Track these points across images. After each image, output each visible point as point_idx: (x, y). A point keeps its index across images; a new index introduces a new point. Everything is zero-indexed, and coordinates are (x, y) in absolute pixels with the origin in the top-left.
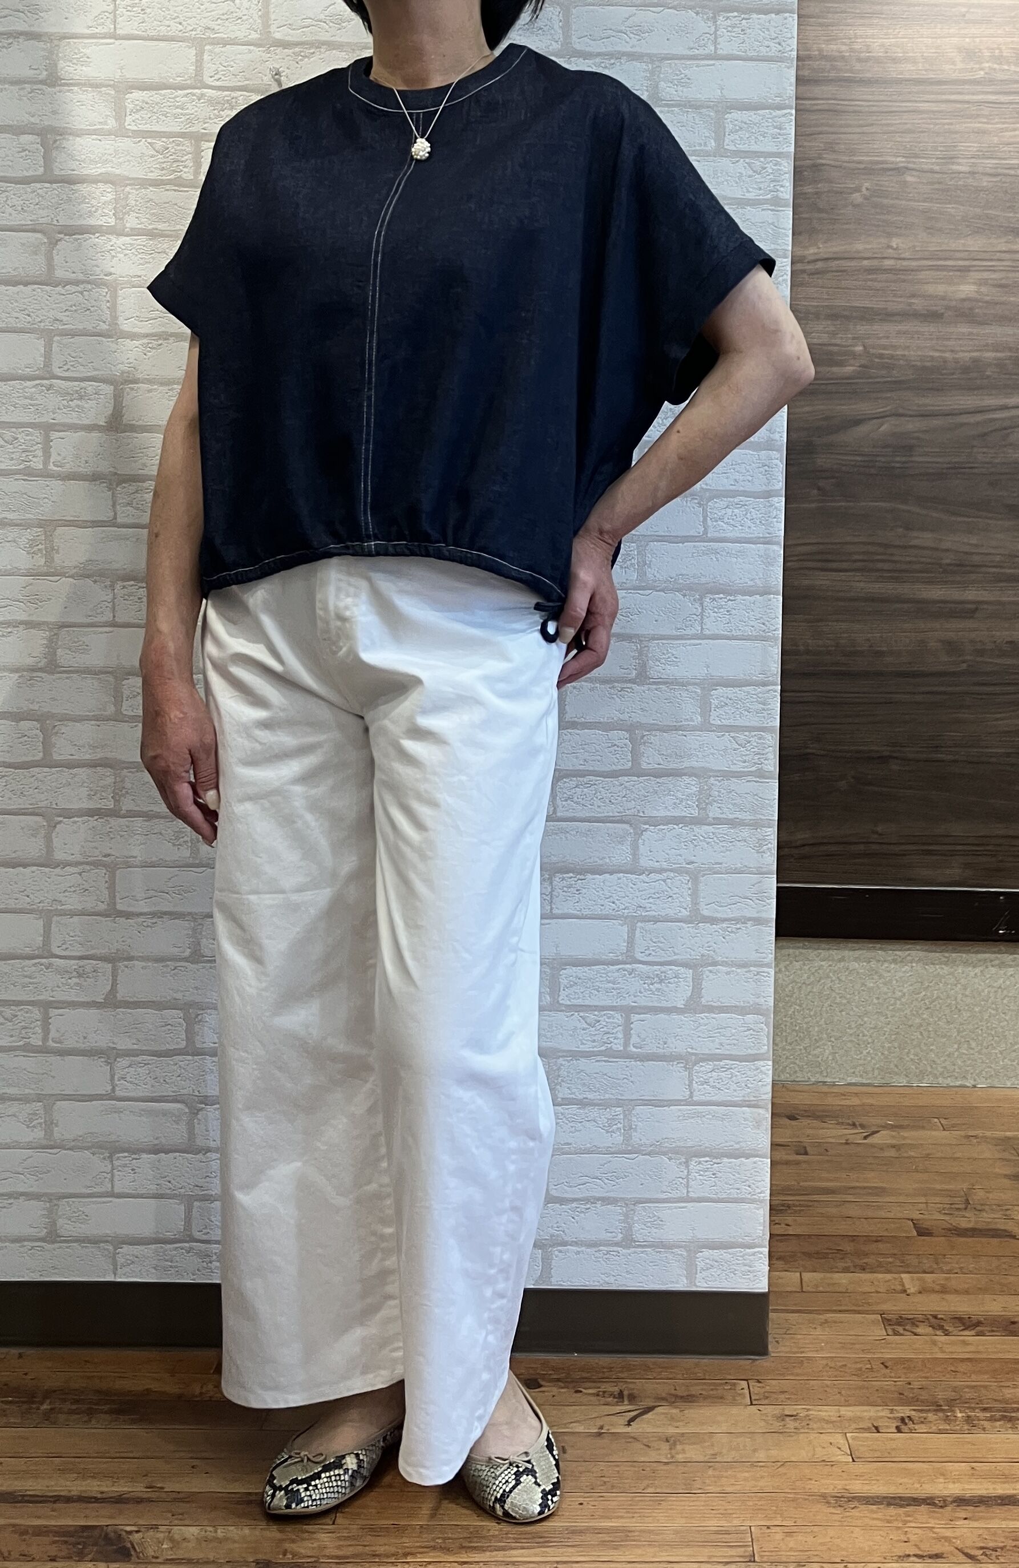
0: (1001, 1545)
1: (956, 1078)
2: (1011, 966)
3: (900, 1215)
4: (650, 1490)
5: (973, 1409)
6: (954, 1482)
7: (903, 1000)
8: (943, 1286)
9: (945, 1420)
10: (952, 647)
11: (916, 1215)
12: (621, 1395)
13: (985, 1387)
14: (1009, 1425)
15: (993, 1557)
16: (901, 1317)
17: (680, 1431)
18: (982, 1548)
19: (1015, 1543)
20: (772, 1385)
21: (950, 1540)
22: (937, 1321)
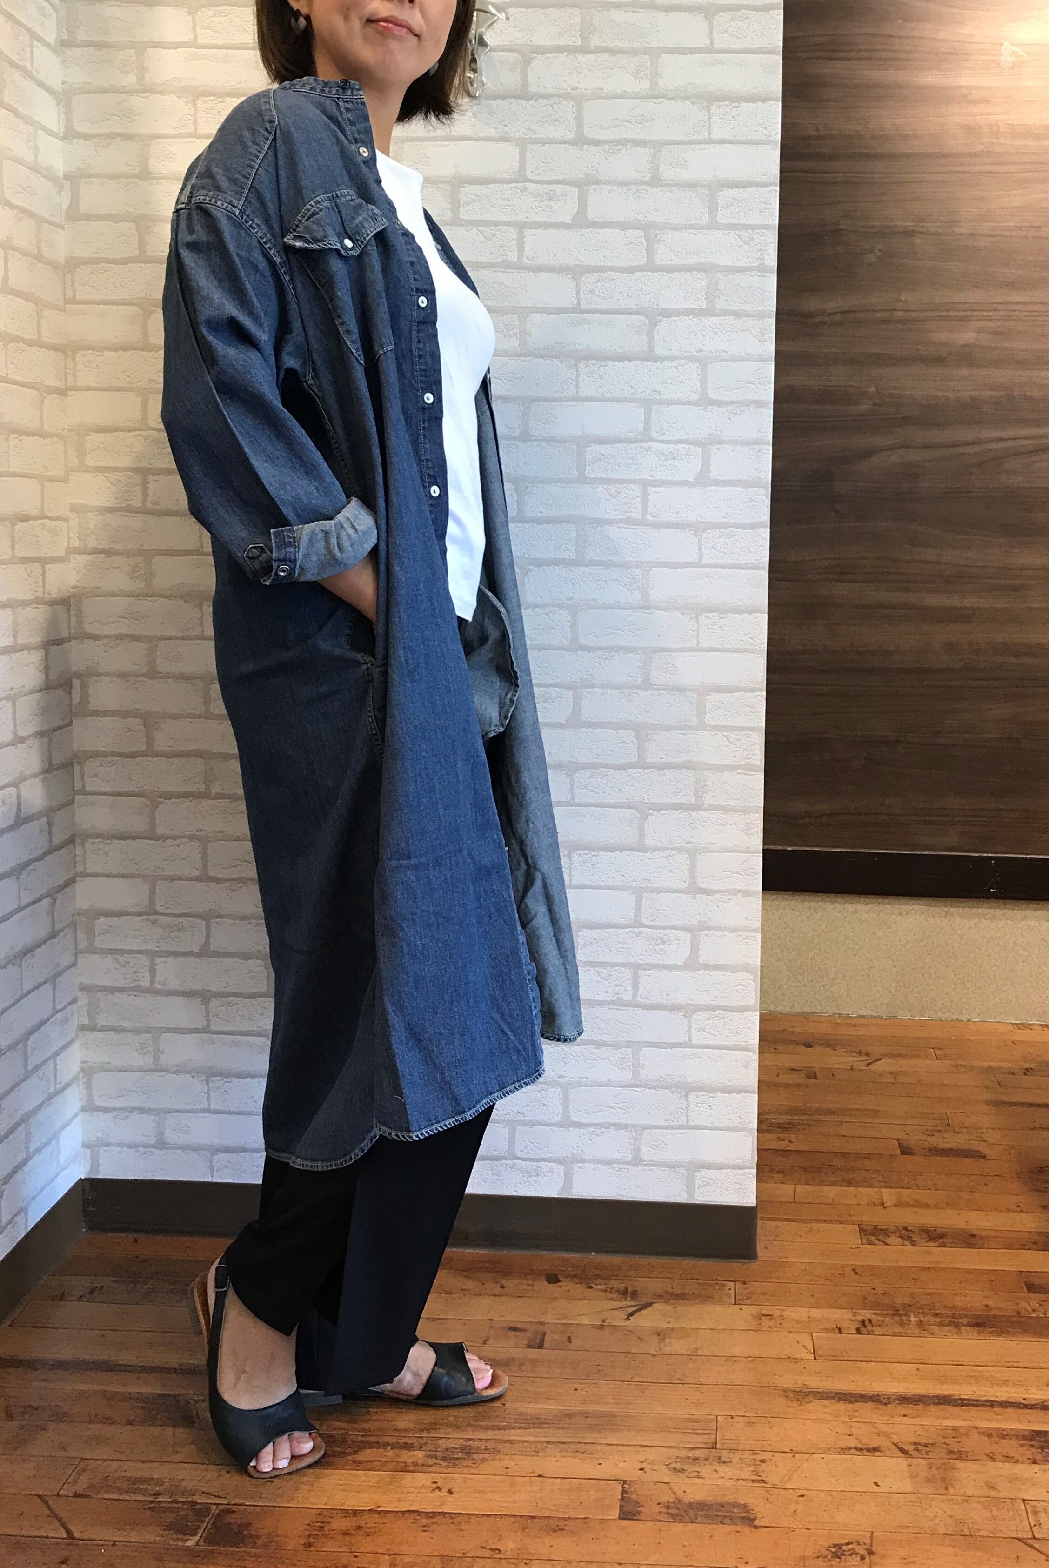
0: (931, 1441)
1: (952, 1013)
2: (1000, 920)
3: (887, 1135)
4: (636, 1379)
5: (925, 1314)
6: (899, 1382)
8: (915, 1200)
9: (900, 1324)
10: (952, 648)
11: (902, 1136)
12: (625, 1292)
13: (939, 1294)
14: (955, 1330)
15: (923, 1452)
16: (876, 1228)
17: (670, 1326)
18: (915, 1444)
19: (946, 1440)
20: (755, 1286)
21: (887, 1435)
22: (907, 1233)
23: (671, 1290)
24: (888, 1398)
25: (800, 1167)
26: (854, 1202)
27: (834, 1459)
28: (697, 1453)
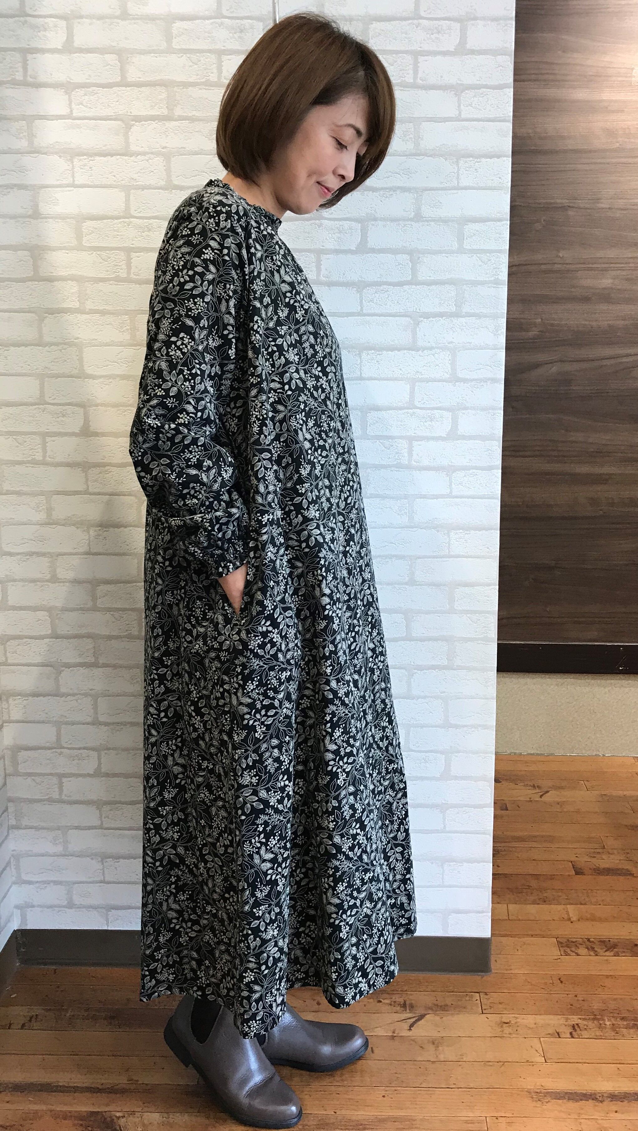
1: (593, 751)
2: (625, 687)
3: (564, 858)
4: (425, 1085)
5: (616, 1018)
8: (591, 914)
9: (599, 1028)
11: (574, 859)
12: (404, 1005)
16: (568, 940)
17: (441, 1035)
22: (590, 944)
23: (436, 1002)
24: (603, 1096)
25: (508, 889)
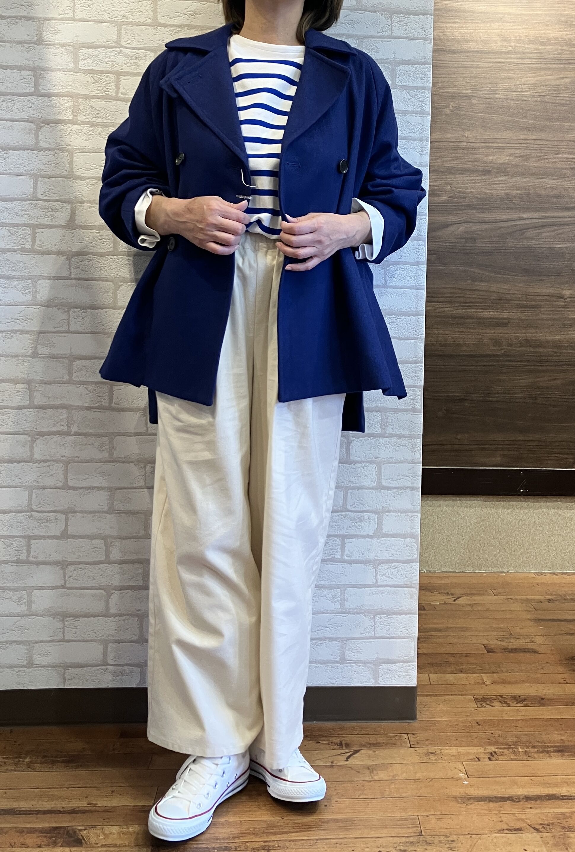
0: (551, 822)
1: (498, 567)
2: (526, 509)
3: (476, 642)
4: (362, 797)
5: (528, 747)
6: (522, 788)
7: (471, 527)
8: (503, 679)
9: (514, 754)
10: (496, 342)
11: (485, 642)
12: (341, 744)
13: (532, 735)
14: (547, 755)
15: (548, 829)
16: (483, 697)
17: (374, 763)
18: (541, 824)
19: (558, 821)
20: (420, 736)
21: (523, 820)
22: (503, 699)
23: (369, 741)
24: (519, 798)
25: (430, 663)
26: (467, 682)
27: (495, 837)
28: (411, 839)
